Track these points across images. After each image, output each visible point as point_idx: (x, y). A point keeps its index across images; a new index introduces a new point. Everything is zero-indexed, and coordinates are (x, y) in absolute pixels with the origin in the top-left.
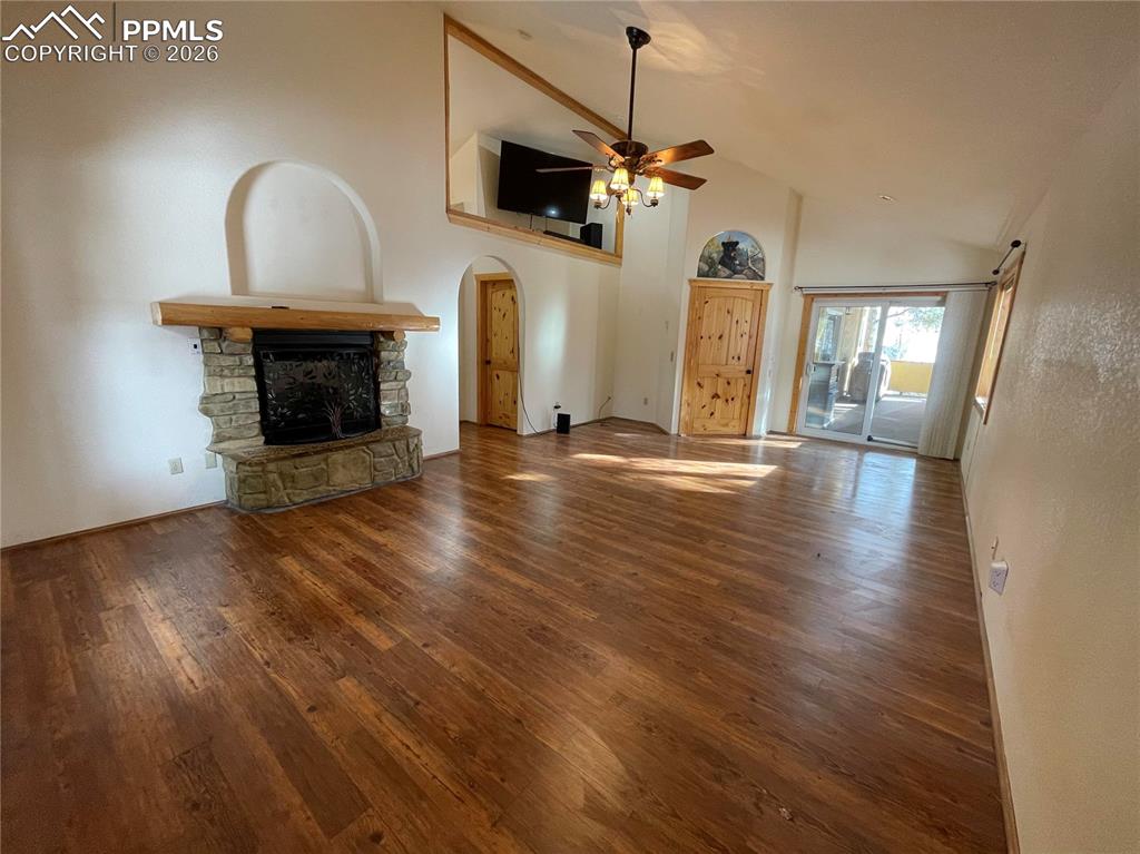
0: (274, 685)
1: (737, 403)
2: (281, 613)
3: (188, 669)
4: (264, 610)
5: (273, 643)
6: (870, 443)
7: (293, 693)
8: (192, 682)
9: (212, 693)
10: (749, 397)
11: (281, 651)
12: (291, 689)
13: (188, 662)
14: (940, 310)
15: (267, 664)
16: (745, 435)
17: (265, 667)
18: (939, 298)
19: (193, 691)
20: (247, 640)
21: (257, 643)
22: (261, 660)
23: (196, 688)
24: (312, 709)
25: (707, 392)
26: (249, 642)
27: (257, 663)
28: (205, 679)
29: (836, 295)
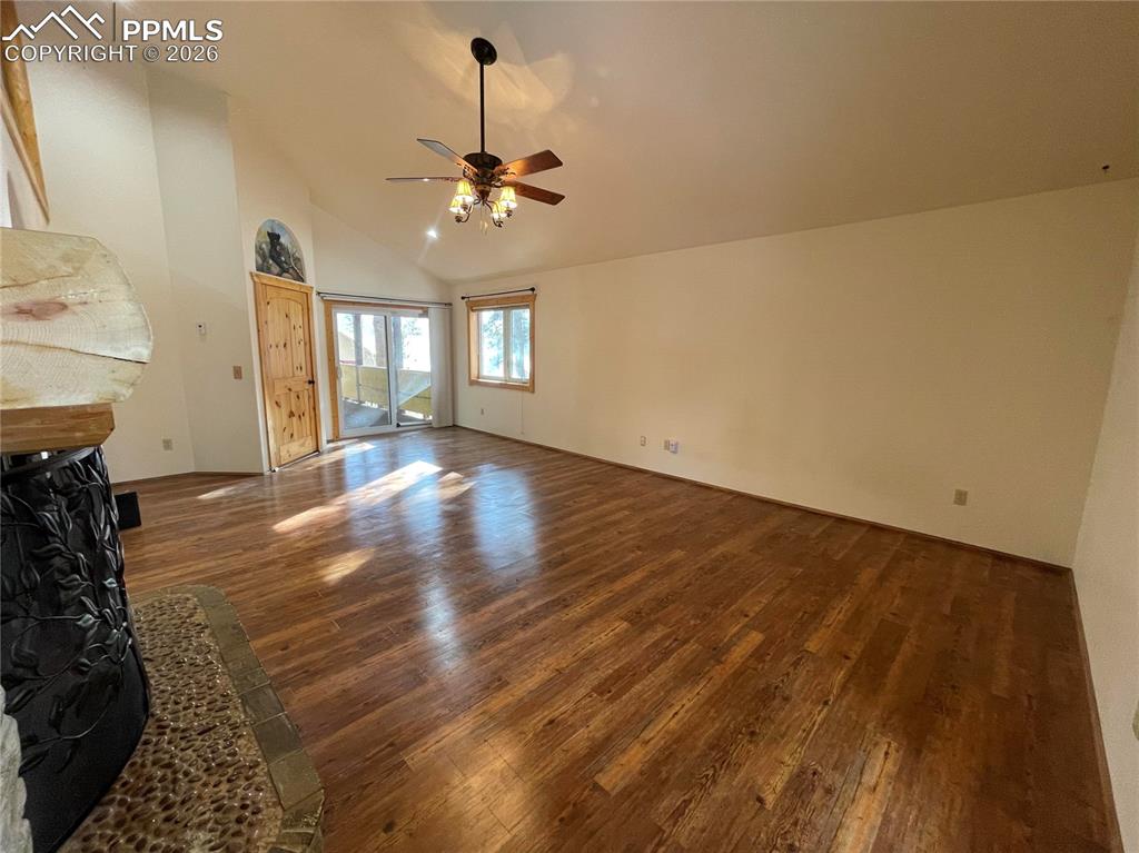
0: (844, 688)
1: (306, 418)
2: (748, 726)
3: (878, 769)
4: (751, 747)
5: (799, 710)
6: (400, 429)
7: (842, 673)
8: (887, 753)
9: (884, 725)
10: (314, 409)
11: (805, 700)
12: (839, 677)
13: (870, 778)
14: (425, 321)
15: (826, 703)
16: (317, 451)
17: (830, 703)
18: (420, 311)
19: (894, 745)
20: (806, 738)
21: (806, 725)
22: (825, 710)
23: (889, 744)
24: (847, 658)
25: (285, 411)
26: (808, 734)
27: (830, 711)
28: (876, 744)
29: (354, 303)
